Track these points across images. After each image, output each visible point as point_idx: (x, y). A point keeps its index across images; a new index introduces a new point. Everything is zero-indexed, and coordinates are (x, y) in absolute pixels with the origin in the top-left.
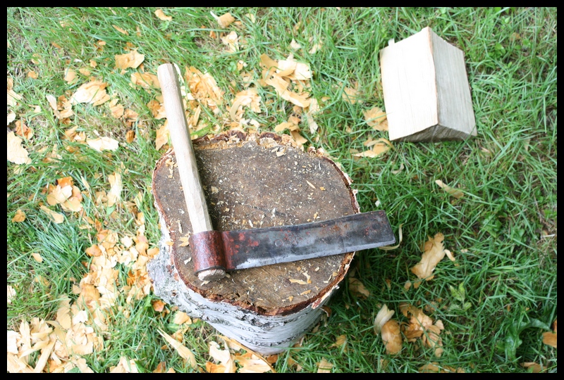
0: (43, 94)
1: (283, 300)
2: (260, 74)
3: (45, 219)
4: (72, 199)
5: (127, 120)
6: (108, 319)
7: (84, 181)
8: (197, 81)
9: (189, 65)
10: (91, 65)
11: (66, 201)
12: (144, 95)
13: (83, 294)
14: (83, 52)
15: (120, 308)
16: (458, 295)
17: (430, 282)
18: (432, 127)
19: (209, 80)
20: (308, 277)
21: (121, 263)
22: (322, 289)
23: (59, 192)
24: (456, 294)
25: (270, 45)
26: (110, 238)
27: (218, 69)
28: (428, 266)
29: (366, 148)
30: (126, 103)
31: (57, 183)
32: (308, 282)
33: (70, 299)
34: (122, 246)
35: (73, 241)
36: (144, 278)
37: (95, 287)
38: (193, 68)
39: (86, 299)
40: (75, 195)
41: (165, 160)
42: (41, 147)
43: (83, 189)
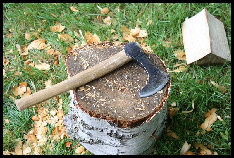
0: (14, 44)
1: (131, 117)
2: (121, 35)
3: (12, 103)
4: (26, 93)
5: (55, 56)
6: (41, 151)
7: (32, 84)
8: (90, 38)
9: (86, 31)
10: (39, 31)
11: (23, 94)
12: (64, 44)
13: (29, 139)
14: (35, 25)
15: (48, 146)
16: (225, 137)
17: (210, 132)
18: (208, 54)
19: (96, 38)
20: (144, 107)
21: (49, 124)
22: (151, 113)
23: (20, 89)
24: (224, 136)
25: (127, 21)
26: (44, 112)
27: (101, 32)
28: (209, 124)
29: (175, 68)
30: (55, 48)
31: (19, 85)
32: (144, 109)
33: (22, 142)
34: (50, 115)
35: (26, 113)
36: (61, 131)
37: (36, 136)
38: (88, 32)
39: (30, 142)
40: (28, 92)
41: (73, 53)
42: (12, 68)
43: (32, 88)
